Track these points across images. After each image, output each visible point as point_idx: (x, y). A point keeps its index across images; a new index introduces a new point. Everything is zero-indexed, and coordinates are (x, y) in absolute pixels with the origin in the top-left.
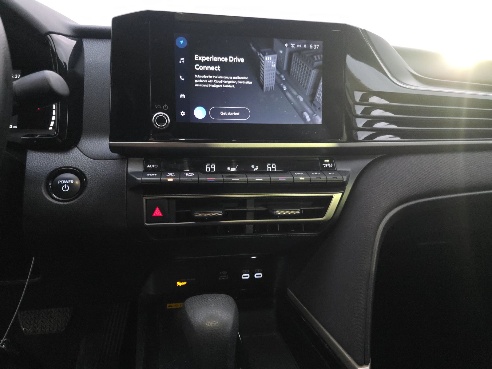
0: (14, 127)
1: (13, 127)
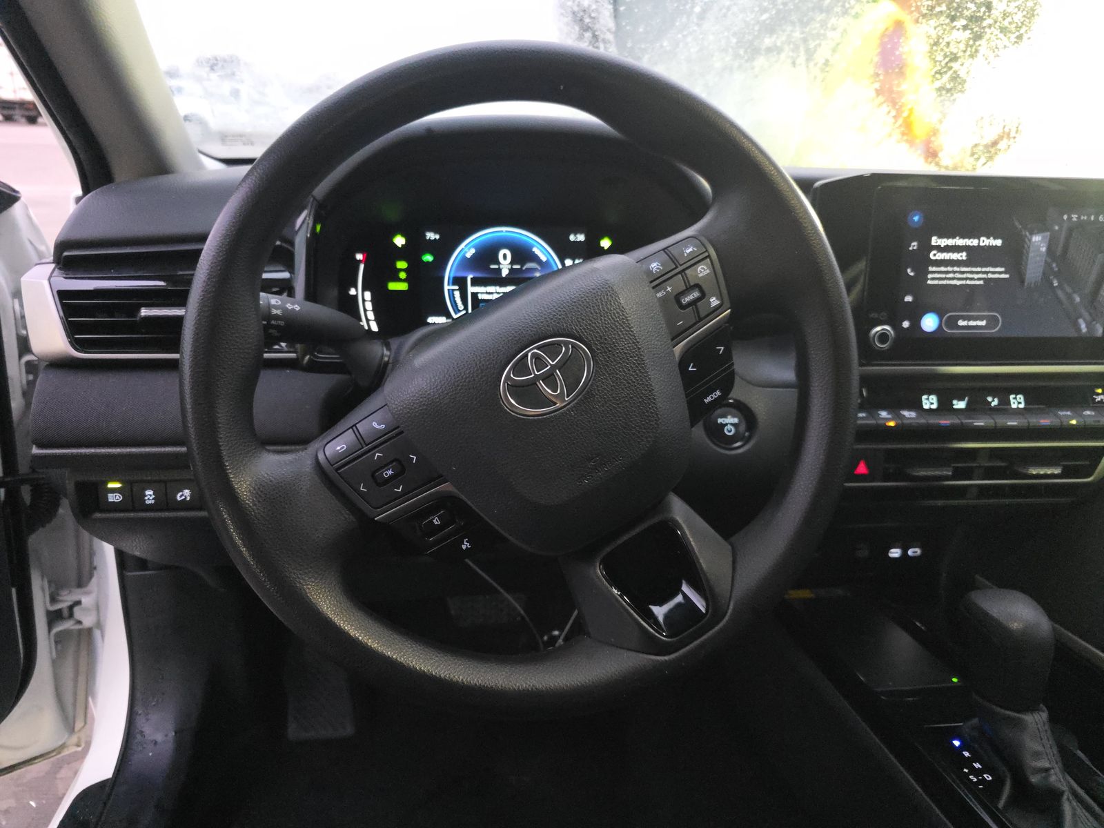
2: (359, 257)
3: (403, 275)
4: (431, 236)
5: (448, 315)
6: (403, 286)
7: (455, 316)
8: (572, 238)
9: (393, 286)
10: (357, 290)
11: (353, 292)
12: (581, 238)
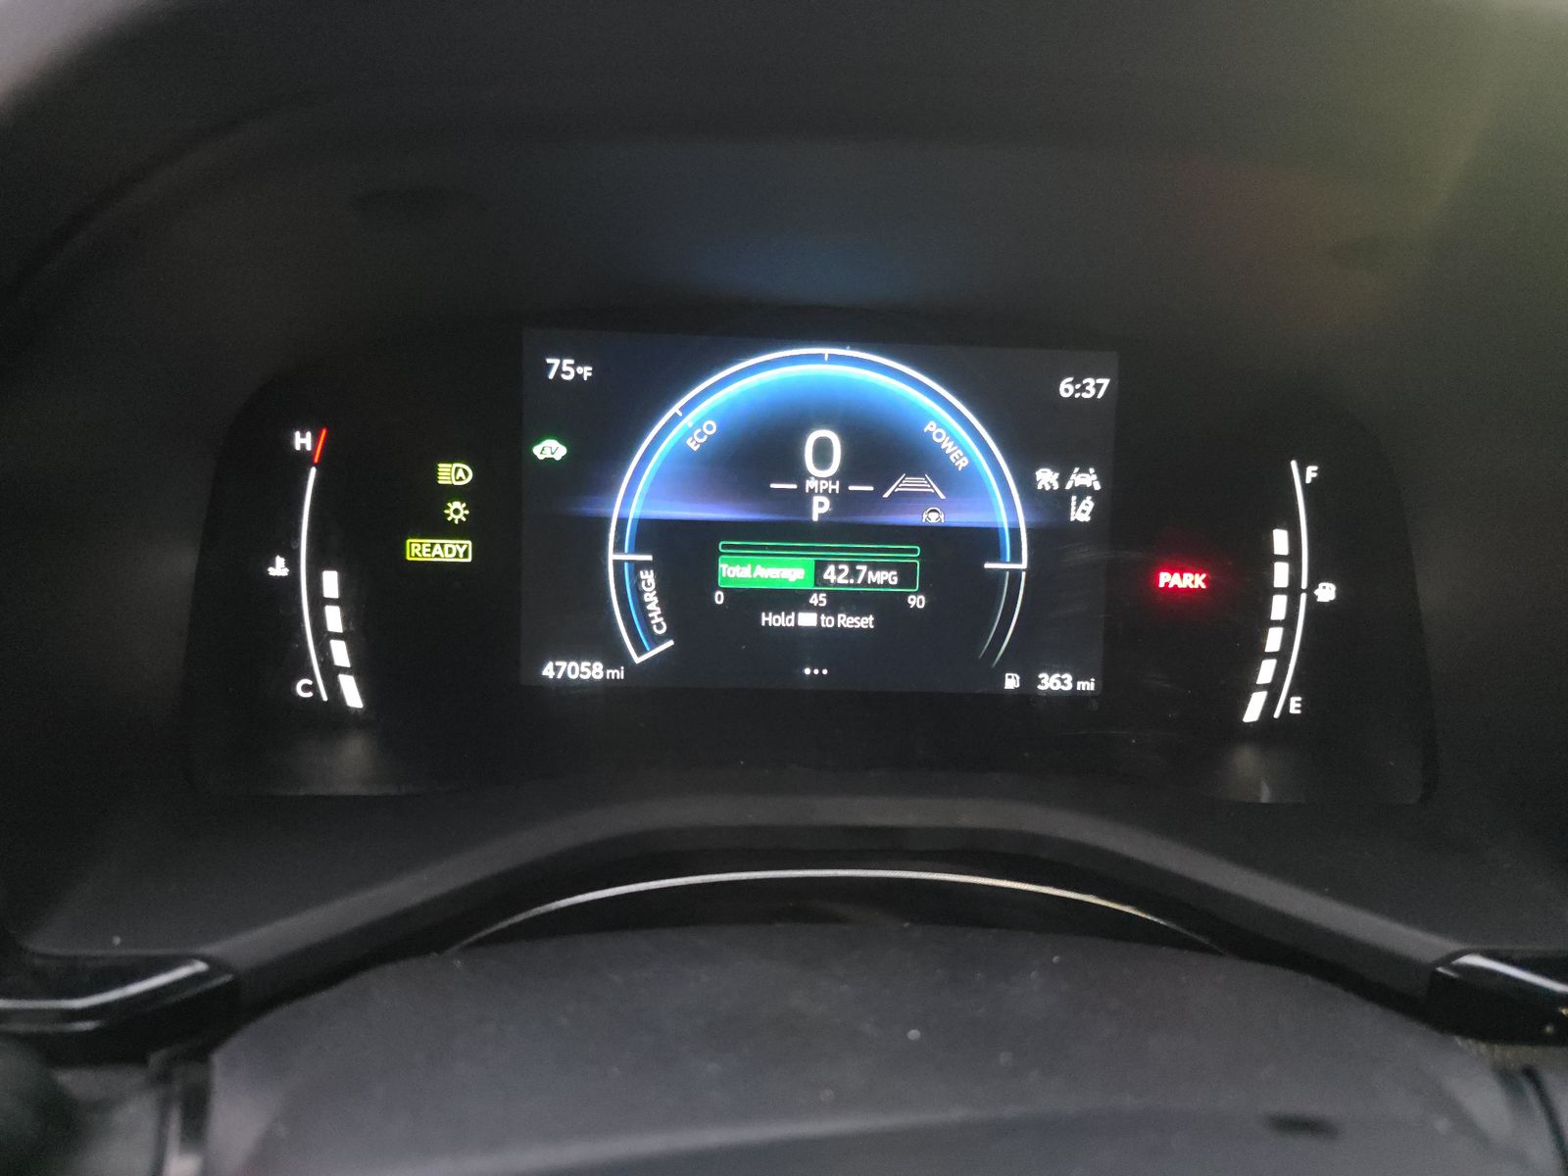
0: (1082, 685)
1: (1074, 683)
2: (302, 441)
3: (457, 511)
4: (564, 368)
5: (613, 655)
6: (454, 551)
7: (638, 660)
8: (1066, 388)
9: (418, 550)
10: (292, 563)
11: (279, 569)
12: (1096, 387)
